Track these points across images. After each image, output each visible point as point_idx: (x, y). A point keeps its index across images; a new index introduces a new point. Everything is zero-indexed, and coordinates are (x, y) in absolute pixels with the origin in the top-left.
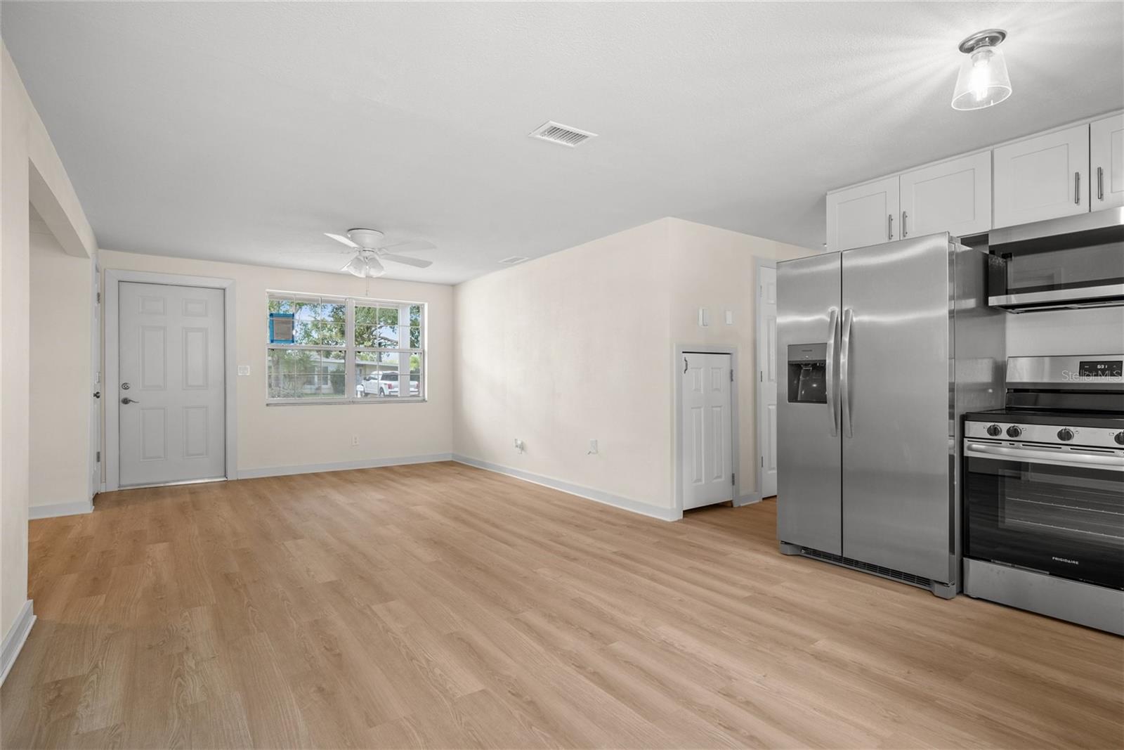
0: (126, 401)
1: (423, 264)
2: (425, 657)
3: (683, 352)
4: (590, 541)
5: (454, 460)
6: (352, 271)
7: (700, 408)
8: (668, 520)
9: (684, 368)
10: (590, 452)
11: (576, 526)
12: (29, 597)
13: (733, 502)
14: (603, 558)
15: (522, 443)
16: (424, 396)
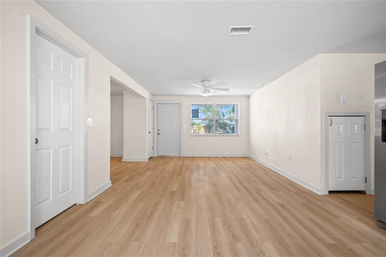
0: (159, 134)
1: (228, 90)
2: (172, 224)
3: (329, 116)
4: (272, 195)
5: (249, 157)
6: (202, 94)
7: (342, 143)
8: (319, 193)
9: (330, 124)
10: (288, 159)
11: (272, 188)
12: (110, 180)
13: (366, 191)
14: (270, 204)
15: (267, 153)
16: (238, 134)
